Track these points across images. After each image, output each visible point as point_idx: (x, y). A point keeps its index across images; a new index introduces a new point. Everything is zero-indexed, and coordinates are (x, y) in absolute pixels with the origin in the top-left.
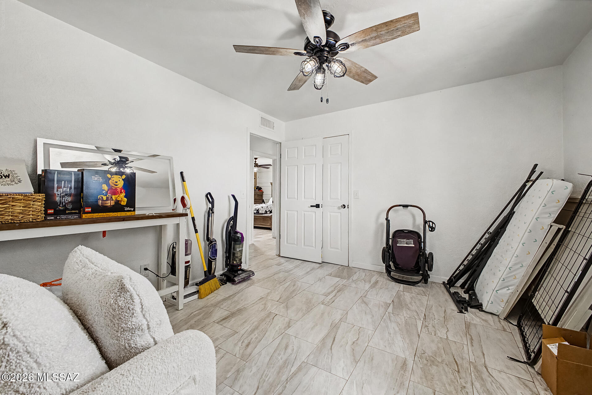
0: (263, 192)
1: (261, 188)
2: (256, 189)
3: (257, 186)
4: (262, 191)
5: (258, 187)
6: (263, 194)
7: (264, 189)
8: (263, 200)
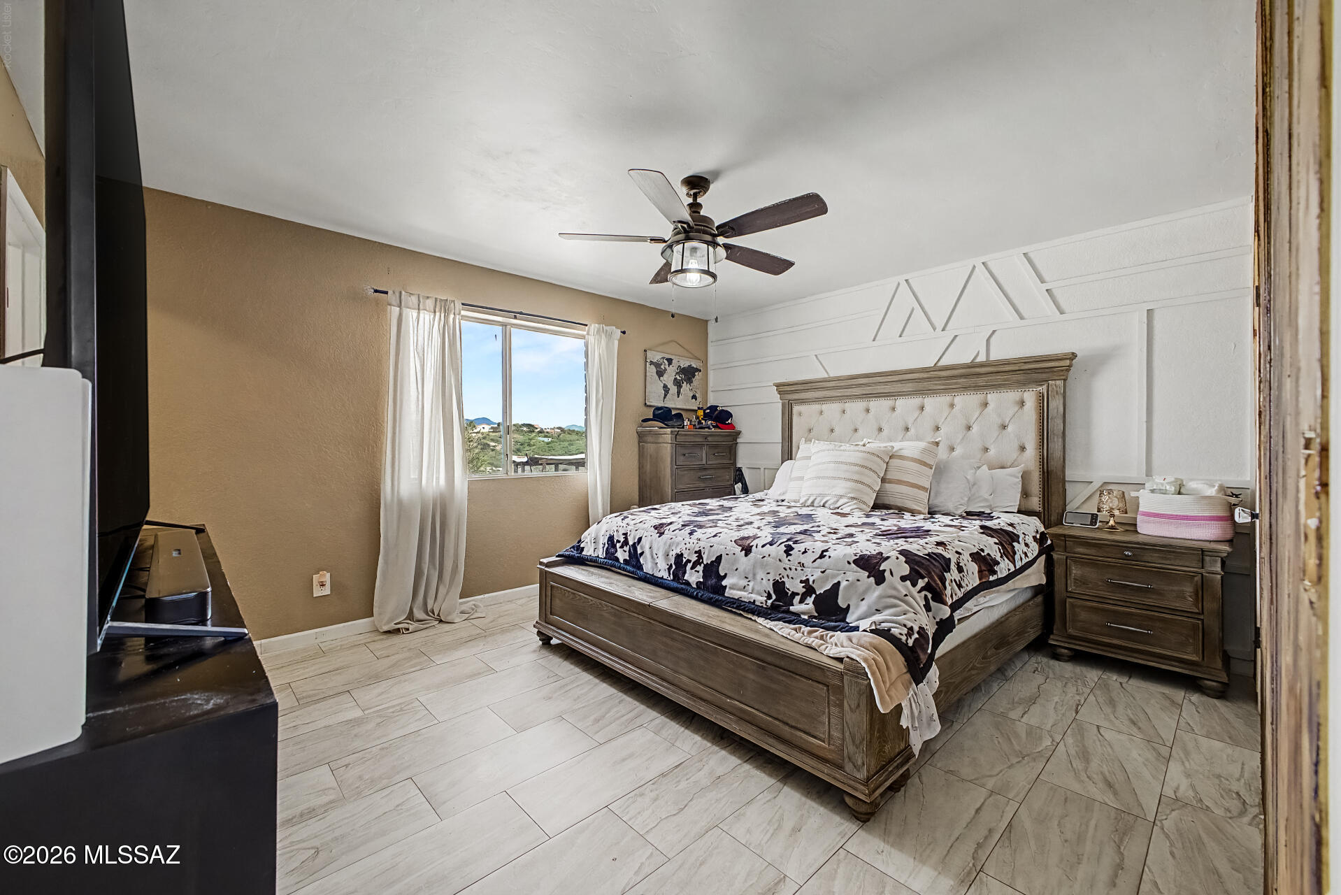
0: (739, 433)
1: (729, 415)
2: (706, 416)
3: (711, 402)
4: (732, 426)
5: (713, 408)
6: (739, 440)
7: (741, 420)
8: (740, 470)
